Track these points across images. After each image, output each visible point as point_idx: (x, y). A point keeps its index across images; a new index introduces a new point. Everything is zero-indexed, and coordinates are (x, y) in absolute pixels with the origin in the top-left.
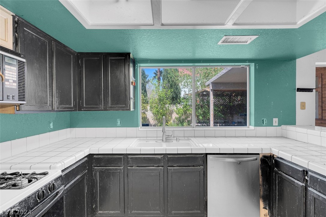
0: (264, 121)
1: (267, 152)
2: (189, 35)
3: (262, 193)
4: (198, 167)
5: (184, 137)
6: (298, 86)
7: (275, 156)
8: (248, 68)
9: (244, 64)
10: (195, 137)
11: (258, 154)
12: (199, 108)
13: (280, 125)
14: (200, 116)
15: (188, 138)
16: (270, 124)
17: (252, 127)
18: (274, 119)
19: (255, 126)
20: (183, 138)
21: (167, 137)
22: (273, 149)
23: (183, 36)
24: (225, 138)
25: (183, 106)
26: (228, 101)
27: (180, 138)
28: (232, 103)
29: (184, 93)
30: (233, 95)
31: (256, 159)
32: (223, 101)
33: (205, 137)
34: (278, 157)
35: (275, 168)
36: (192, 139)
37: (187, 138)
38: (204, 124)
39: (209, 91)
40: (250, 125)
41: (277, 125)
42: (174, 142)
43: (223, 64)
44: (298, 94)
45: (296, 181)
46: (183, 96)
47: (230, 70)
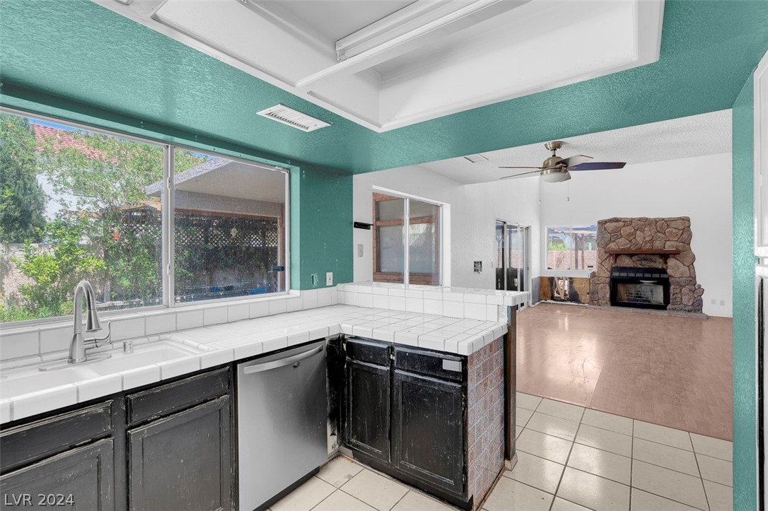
0: (314, 278)
1: (334, 333)
2: (206, 70)
3: (328, 409)
4: (216, 400)
5: (146, 336)
6: (355, 220)
7: (346, 337)
8: (287, 175)
9: (282, 164)
10: (177, 331)
11: (323, 339)
12: (118, 256)
13: (334, 285)
14: (123, 279)
15: (160, 335)
16: (322, 284)
17: (296, 293)
18: (327, 273)
19: (301, 289)
20: (145, 340)
21: (90, 346)
22: (343, 325)
23: (190, 68)
24: (249, 321)
25: (57, 248)
26: (200, 239)
27: (135, 342)
28: (211, 243)
29: (62, 207)
30: (215, 224)
31: (320, 350)
32: (188, 237)
33: (204, 326)
34: (351, 338)
35: (347, 357)
36: (175, 336)
37: (157, 338)
38: (137, 300)
39: (159, 209)
40: (291, 288)
41: (331, 284)
42: (114, 357)
43: (244, 155)
44: (356, 231)
45: (379, 367)
46: (53, 218)
47: (222, 168)
